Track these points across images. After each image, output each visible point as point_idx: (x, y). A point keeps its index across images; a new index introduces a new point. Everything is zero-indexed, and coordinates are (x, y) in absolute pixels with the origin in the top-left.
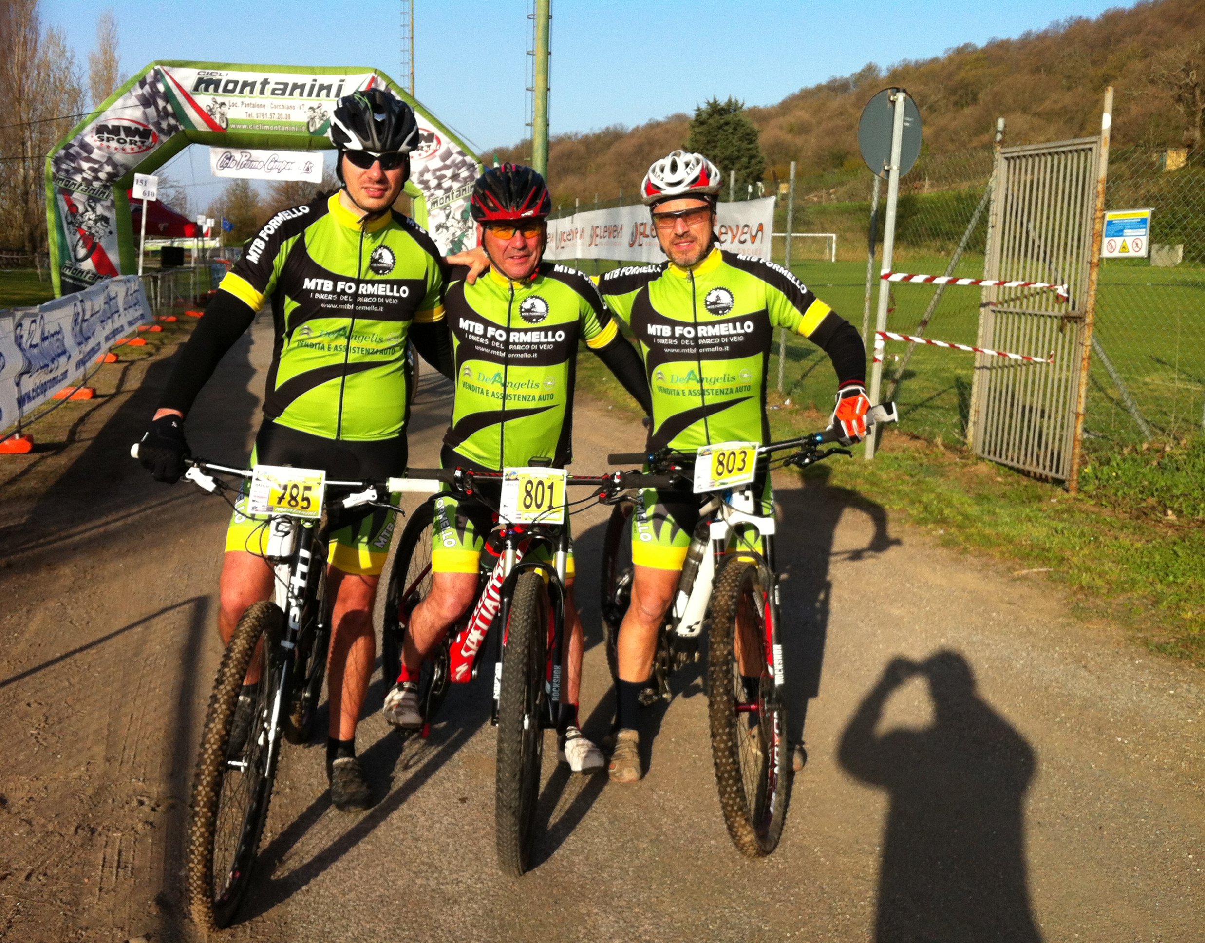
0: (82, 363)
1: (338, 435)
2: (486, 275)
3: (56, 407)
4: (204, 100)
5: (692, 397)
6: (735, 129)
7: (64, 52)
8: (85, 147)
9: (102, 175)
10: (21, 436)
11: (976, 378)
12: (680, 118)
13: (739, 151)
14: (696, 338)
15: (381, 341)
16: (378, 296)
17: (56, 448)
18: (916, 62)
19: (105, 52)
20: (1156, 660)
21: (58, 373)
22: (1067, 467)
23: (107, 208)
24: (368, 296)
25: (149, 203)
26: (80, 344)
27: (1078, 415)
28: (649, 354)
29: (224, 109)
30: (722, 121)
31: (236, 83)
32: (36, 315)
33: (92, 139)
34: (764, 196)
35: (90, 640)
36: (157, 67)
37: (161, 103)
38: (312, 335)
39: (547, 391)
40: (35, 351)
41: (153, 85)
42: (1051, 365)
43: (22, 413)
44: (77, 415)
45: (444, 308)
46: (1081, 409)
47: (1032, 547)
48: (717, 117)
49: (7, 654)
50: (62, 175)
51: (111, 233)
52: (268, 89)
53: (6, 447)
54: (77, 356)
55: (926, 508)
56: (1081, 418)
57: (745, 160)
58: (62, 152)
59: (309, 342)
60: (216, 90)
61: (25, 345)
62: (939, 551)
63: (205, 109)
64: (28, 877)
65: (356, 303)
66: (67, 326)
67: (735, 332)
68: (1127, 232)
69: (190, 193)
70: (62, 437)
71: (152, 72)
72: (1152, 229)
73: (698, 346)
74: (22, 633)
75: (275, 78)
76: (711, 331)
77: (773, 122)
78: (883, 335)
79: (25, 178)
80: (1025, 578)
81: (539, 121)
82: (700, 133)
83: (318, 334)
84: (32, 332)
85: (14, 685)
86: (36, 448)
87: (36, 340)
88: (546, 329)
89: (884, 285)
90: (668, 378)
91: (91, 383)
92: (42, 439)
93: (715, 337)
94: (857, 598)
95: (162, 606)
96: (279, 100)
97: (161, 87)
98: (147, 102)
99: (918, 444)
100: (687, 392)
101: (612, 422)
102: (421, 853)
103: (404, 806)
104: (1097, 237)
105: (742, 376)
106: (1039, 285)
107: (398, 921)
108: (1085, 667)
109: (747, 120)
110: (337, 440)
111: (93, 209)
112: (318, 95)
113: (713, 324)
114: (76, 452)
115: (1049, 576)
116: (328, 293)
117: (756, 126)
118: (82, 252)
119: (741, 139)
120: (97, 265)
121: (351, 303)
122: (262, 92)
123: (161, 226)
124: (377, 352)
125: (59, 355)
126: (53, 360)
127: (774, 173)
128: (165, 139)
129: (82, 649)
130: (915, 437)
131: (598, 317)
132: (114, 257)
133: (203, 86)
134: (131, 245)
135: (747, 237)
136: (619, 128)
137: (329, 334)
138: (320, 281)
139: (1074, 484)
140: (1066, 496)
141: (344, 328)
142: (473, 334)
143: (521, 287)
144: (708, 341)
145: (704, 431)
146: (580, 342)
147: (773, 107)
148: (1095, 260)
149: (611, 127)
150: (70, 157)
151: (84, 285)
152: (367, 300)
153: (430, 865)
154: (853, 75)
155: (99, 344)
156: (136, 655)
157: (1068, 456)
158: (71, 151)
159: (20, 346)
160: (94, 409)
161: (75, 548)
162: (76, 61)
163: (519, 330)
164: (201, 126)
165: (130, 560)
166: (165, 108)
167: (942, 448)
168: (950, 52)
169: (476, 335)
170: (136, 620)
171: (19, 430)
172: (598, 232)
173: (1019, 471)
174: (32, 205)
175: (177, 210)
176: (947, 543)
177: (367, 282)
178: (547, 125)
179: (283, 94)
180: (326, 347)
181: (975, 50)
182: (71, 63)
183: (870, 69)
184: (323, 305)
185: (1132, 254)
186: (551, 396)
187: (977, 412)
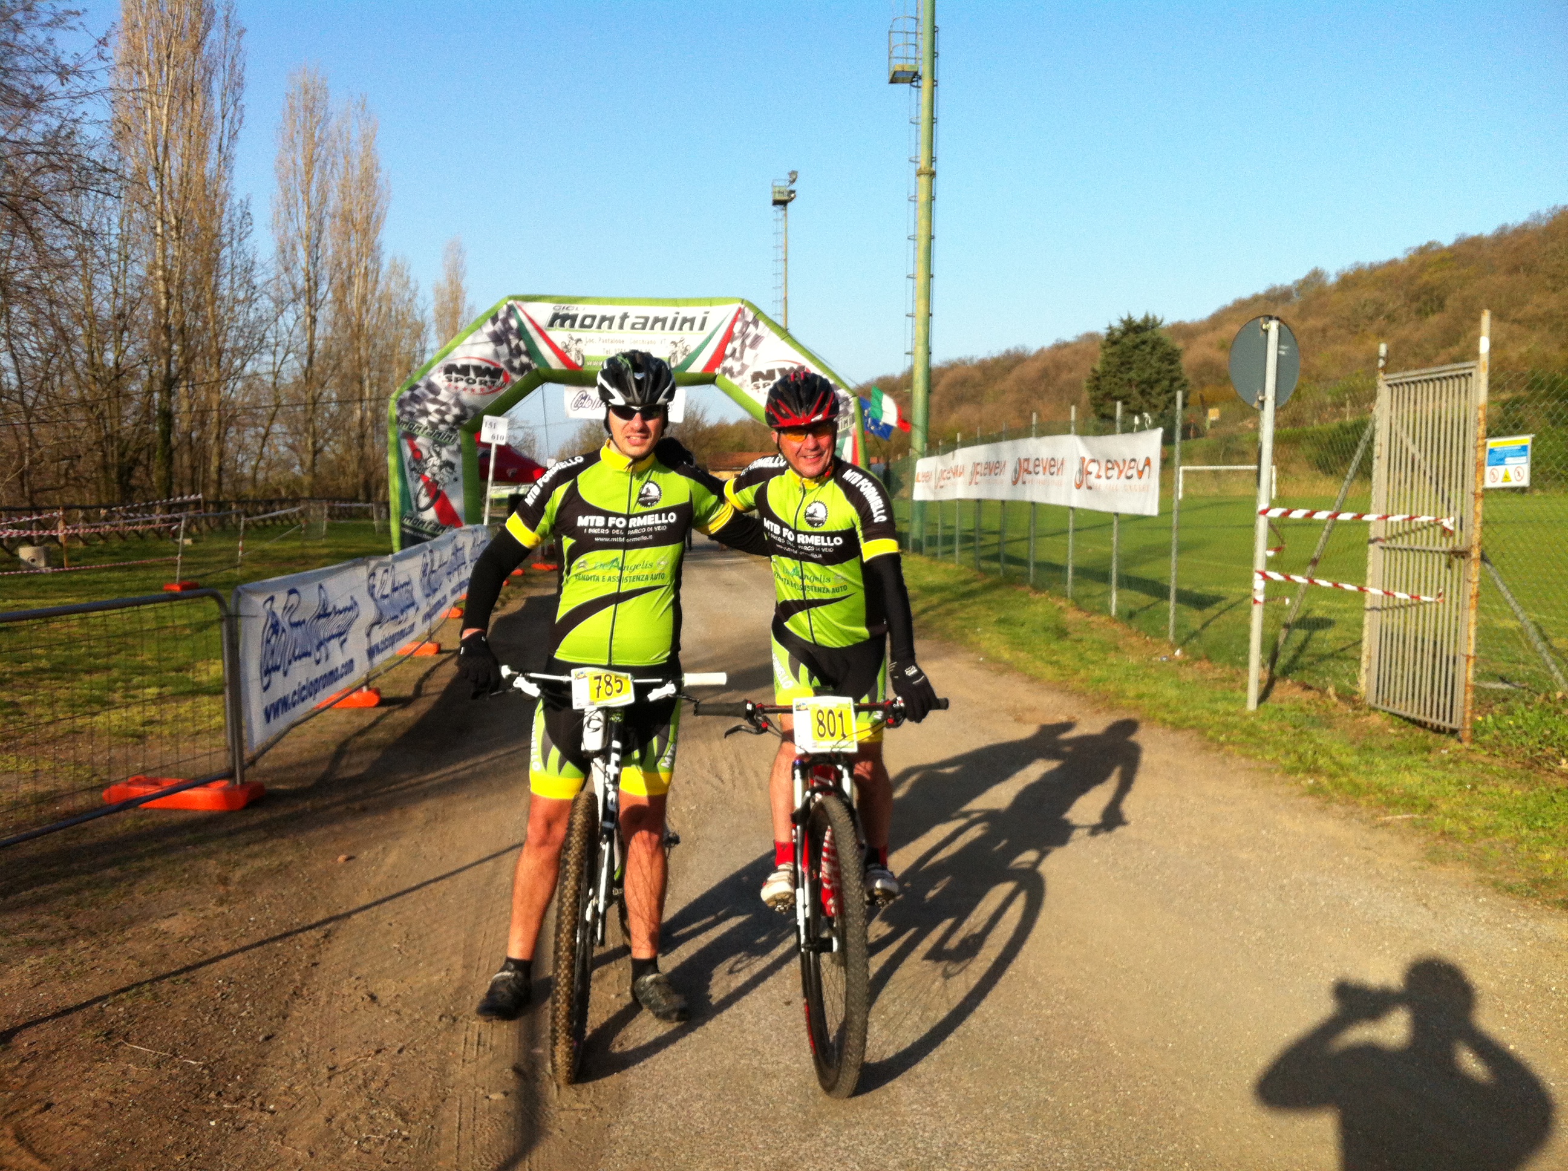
0: (428, 616)
1: (610, 660)
3: (401, 662)
4: (559, 335)
6: (1154, 348)
7: (407, 283)
8: (431, 387)
9: (449, 418)
10: (369, 689)
11: (1366, 620)
12: (1091, 337)
13: (1158, 373)
15: (652, 566)
16: (647, 526)
17: (404, 702)
18: (1371, 264)
19: (452, 283)
20: (1501, 898)
21: (405, 626)
22: (1460, 715)
23: (454, 453)
24: (638, 528)
25: (499, 447)
26: (428, 596)
27: (1468, 657)
29: (580, 346)
30: (1138, 340)
31: (594, 318)
32: (387, 564)
33: (438, 378)
35: (443, 873)
36: (510, 302)
37: (514, 342)
38: (588, 568)
40: (386, 602)
41: (505, 321)
42: (1441, 606)
43: (372, 665)
44: (421, 671)
46: (1471, 652)
47: (1403, 796)
48: (1132, 335)
49: (367, 884)
50: (405, 418)
51: (456, 480)
52: (628, 323)
53: (354, 701)
54: (424, 609)
55: (1300, 758)
56: (1472, 661)
57: (1166, 383)
58: (407, 394)
59: (586, 574)
60: (572, 326)
61: (378, 595)
62: (1303, 800)
63: (560, 346)
64: (400, 1051)
65: (626, 536)
66: (416, 576)
68: (1508, 460)
69: (540, 434)
70: (408, 691)
71: (505, 308)
72: (1533, 457)
74: (379, 867)
75: (635, 312)
77: (1200, 339)
78: (1264, 575)
79: (362, 419)
80: (1386, 825)
81: (920, 350)
82: (1112, 354)
83: (593, 566)
84: (384, 582)
85: (375, 908)
86: (383, 702)
87: (387, 590)
89: (1262, 523)
91: (435, 638)
92: (388, 693)
94: (1206, 843)
95: (511, 844)
96: (639, 334)
97: (513, 323)
98: (498, 339)
99: (1310, 694)
101: (980, 674)
102: (747, 1041)
103: (734, 1007)
104: (1480, 466)
106: (1425, 519)
107: (723, 1089)
108: (1425, 905)
109: (1167, 338)
110: (610, 665)
111: (439, 454)
112: (681, 329)
114: (422, 707)
115: (1412, 822)
116: (600, 528)
117: (1179, 345)
118: (424, 501)
119: (1161, 359)
120: (440, 513)
121: (621, 536)
122: (621, 327)
123: (510, 472)
124: (646, 579)
125: (408, 607)
126: (402, 611)
127: (1201, 397)
128: (516, 378)
129: (436, 880)
130: (1308, 688)
132: (457, 503)
133: (558, 321)
134: (477, 494)
135: (1134, 472)
136: (1021, 350)
137: (603, 565)
138: (593, 518)
139: (1468, 733)
140: (1459, 746)
141: (616, 560)
142: (773, 533)
147: (1202, 322)
148: (1479, 491)
149: (1012, 349)
150: (415, 399)
151: (425, 536)
152: (637, 531)
153: (755, 1050)
154: (1295, 282)
155: (445, 597)
156: (488, 884)
157: (1461, 704)
158: (417, 392)
159: (372, 595)
160: (439, 665)
161: (426, 795)
162: (420, 293)
164: (555, 363)
165: (479, 803)
166: (518, 346)
167: (1335, 699)
168: (1411, 253)
169: (775, 535)
170: (488, 854)
171: (367, 682)
172: (979, 469)
173: (1414, 722)
174: (367, 449)
175: (526, 453)
176: (1315, 791)
177: (636, 516)
178: (929, 353)
179: (644, 328)
180: (601, 579)
181: (1441, 249)
182: (415, 295)
183: (1316, 276)
184: (596, 540)
185: (1514, 483)
187: (1369, 657)
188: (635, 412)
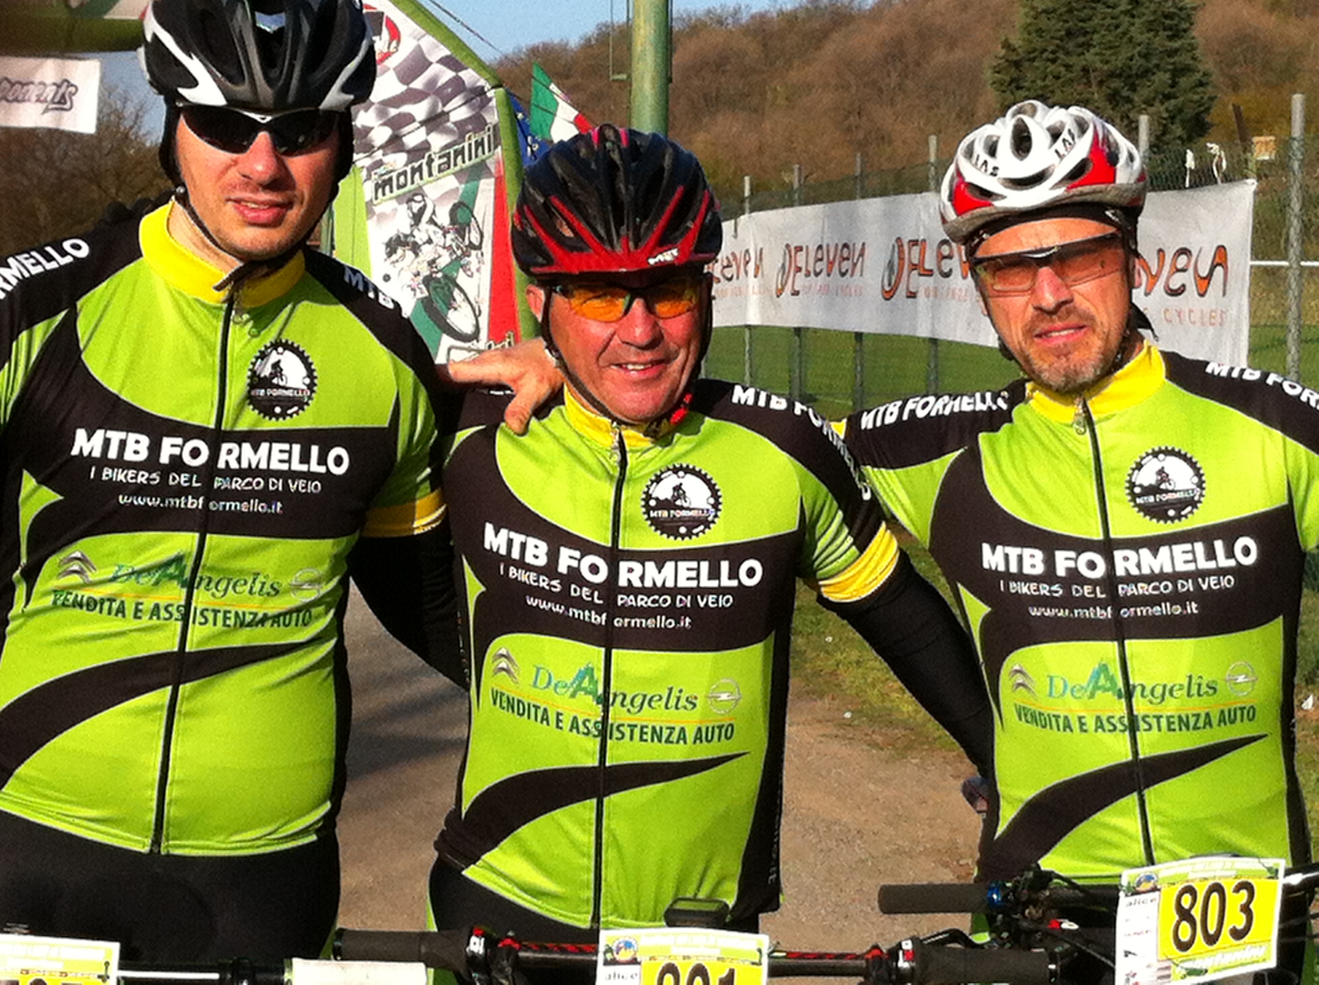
1: (156, 842)
2: (554, 412)
5: (1105, 737)
14: (1111, 581)
15: (276, 591)
16: (267, 474)
24: (241, 473)
28: (987, 622)
34: (1228, 179)
38: (92, 576)
39: (718, 716)
45: (443, 500)
57: (1162, 78)
59: (86, 594)
65: (210, 494)
67: (1211, 565)
73: (1116, 601)
76: (1149, 562)
83: (109, 573)
88: (713, 555)
90: (1040, 685)
93: (1161, 577)
100: (1091, 723)
105: (1232, 681)
110: (154, 855)
113: (1154, 544)
116: (136, 466)
121: (196, 494)
124: (262, 622)
131: (848, 521)
135: (1186, 278)
137: (137, 573)
138: (115, 436)
141: (178, 560)
142: (521, 564)
143: (647, 443)
144: (1144, 589)
145: (1135, 827)
146: (800, 586)
152: (238, 484)
163: (642, 557)
169: (529, 568)
177: (240, 438)
180: (130, 610)
184: (122, 500)
186: (727, 731)
188: (256, 127)
